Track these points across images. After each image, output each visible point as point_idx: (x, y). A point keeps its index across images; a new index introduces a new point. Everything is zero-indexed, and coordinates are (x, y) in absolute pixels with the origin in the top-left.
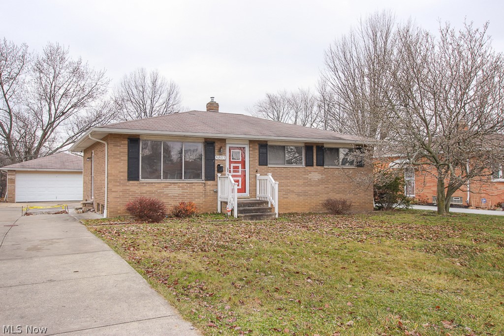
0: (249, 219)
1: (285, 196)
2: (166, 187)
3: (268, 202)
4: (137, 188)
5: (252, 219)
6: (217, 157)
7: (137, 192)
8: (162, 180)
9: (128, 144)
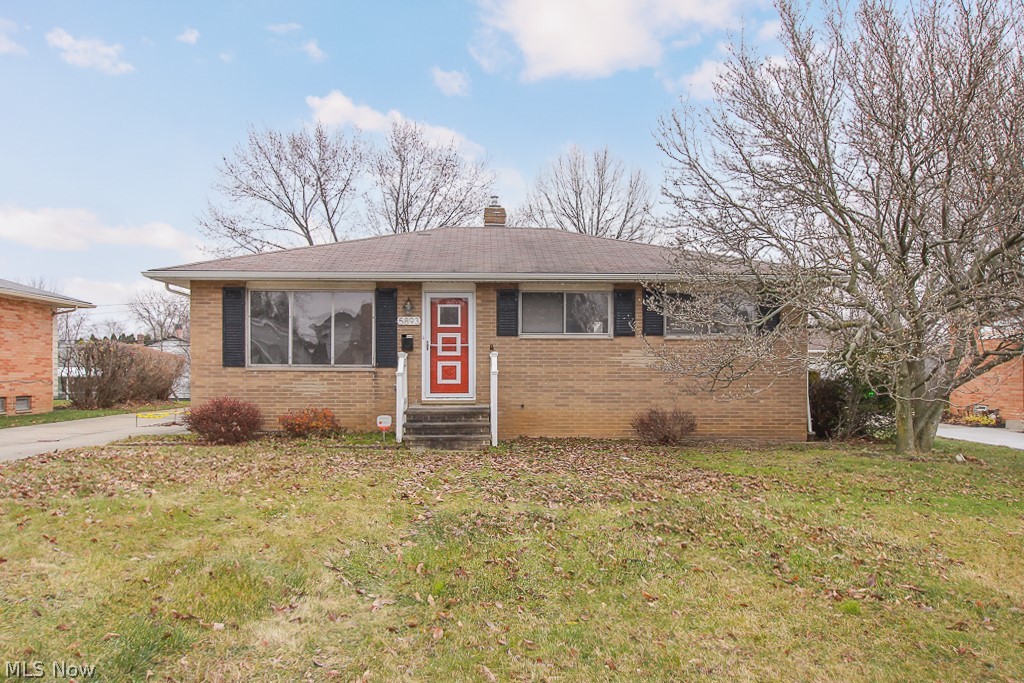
0: (428, 446)
2: (298, 379)
4: (239, 380)
5: (433, 446)
6: (402, 320)
7: (241, 387)
8: (290, 366)
9: (223, 299)
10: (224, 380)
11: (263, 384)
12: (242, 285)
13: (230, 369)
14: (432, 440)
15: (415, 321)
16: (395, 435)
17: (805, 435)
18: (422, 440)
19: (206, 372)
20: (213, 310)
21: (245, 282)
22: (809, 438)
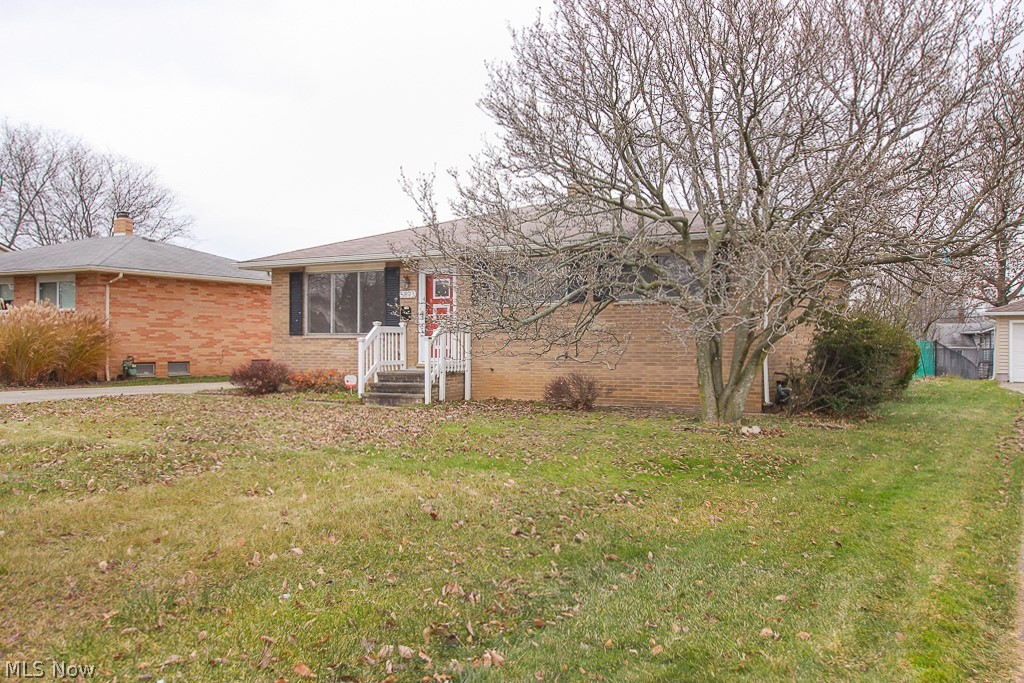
0: (377, 402)
1: (523, 367)
2: (334, 345)
3: (422, 377)
4: (299, 346)
5: (381, 403)
6: (403, 294)
7: (300, 352)
8: (332, 335)
9: (291, 281)
10: (291, 346)
11: (313, 349)
12: (301, 270)
13: (294, 337)
14: (381, 397)
15: (412, 294)
16: (357, 391)
17: (759, 406)
18: (374, 397)
19: (281, 340)
20: (284, 291)
21: (304, 268)
22: (765, 409)
